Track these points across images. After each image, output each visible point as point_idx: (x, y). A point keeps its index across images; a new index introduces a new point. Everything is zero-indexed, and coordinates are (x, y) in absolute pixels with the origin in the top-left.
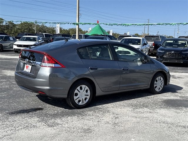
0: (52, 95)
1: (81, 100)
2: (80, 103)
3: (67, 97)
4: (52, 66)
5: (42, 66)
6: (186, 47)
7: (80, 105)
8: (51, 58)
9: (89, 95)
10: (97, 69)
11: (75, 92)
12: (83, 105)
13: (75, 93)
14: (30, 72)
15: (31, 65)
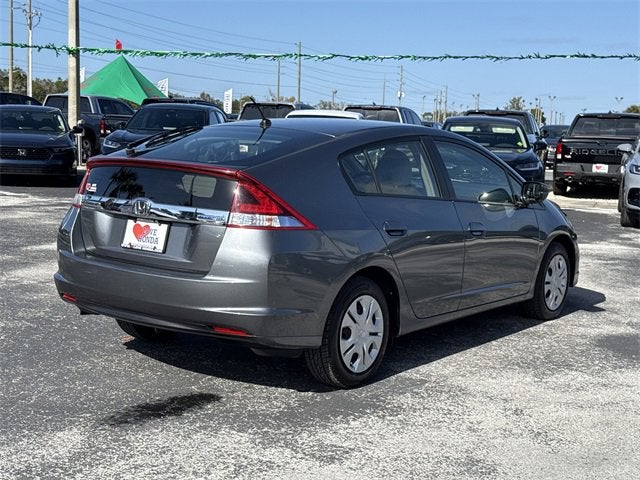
0: (277, 340)
1: (361, 353)
2: (357, 367)
3: (320, 344)
4: (267, 224)
5: (232, 226)
6: (522, 148)
7: (357, 374)
8: (265, 193)
9: (381, 334)
10: (402, 231)
11: (343, 326)
12: (365, 372)
13: (344, 329)
14: (164, 252)
15: (161, 222)
